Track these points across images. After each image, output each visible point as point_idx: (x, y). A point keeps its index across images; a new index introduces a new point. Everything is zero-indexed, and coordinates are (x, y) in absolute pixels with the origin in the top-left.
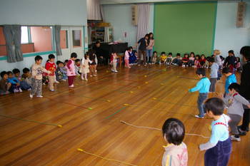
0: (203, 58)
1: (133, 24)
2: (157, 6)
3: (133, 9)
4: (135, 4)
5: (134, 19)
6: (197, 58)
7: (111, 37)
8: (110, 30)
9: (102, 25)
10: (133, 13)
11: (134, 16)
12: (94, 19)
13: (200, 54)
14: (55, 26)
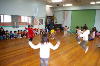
1: (64, 18)
2: (73, 11)
3: (64, 12)
5: (64, 16)
7: (56, 22)
8: (56, 20)
9: (53, 18)
10: (64, 14)
11: (64, 15)
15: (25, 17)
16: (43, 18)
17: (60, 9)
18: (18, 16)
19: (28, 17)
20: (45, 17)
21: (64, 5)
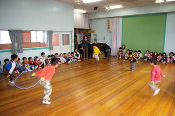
0: (156, 54)
1: (108, 31)
2: (124, 19)
3: (109, 21)
4: (110, 18)
5: (109, 28)
6: (151, 54)
7: (95, 40)
8: (94, 35)
9: (89, 32)
10: (109, 24)
11: (109, 26)
12: (84, 28)
13: (154, 52)
14: (49, 31)
15: (38, 32)
16: (70, 34)
17: (101, 16)
18: (21, 30)
19: (44, 31)
20: (73, 30)
21: (107, 8)
